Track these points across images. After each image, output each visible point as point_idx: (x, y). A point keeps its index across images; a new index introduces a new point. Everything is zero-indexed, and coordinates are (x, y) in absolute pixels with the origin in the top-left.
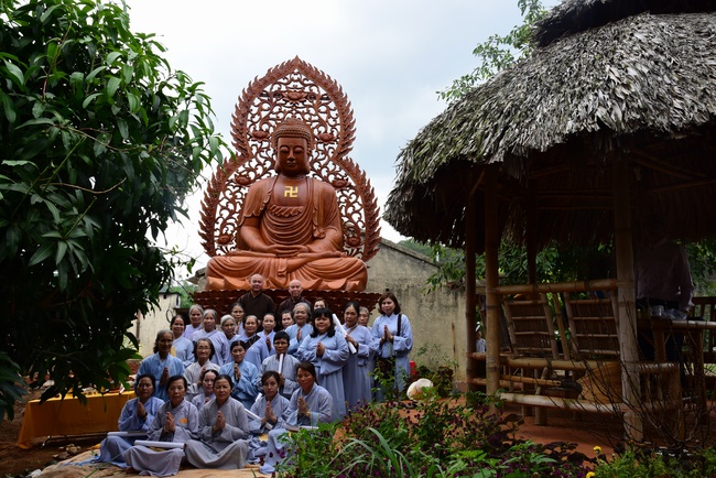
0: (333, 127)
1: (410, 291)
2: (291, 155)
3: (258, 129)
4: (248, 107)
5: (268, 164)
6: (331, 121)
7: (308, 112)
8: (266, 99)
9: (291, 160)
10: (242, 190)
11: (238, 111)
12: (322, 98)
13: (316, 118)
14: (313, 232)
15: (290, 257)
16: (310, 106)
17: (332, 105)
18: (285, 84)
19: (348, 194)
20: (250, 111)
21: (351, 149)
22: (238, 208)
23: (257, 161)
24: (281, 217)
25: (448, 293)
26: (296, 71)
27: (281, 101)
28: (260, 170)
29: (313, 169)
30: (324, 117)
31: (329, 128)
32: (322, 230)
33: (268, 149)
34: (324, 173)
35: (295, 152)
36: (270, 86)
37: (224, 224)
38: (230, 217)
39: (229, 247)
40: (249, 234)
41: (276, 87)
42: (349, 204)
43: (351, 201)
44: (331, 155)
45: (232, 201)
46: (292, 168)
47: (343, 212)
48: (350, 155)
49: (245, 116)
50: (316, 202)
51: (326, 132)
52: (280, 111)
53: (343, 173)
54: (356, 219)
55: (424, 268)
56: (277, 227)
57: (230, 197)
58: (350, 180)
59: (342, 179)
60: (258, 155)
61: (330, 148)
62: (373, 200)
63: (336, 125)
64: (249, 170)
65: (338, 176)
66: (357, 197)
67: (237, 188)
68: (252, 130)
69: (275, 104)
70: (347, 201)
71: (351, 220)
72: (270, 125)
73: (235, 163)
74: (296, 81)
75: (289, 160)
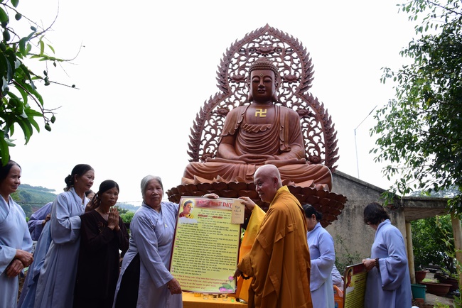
0: (296, 70)
1: (357, 210)
2: (261, 83)
3: (236, 74)
4: (229, 59)
5: (244, 99)
6: (294, 66)
7: (276, 61)
8: (243, 53)
9: (261, 87)
11: (222, 64)
12: (286, 51)
13: (283, 64)
16: (277, 56)
17: (295, 55)
18: (259, 43)
19: (310, 121)
20: (231, 62)
21: (311, 87)
23: (235, 97)
24: (252, 133)
26: (267, 33)
27: (255, 54)
28: (237, 104)
29: (280, 102)
30: (288, 63)
31: (293, 71)
32: (287, 146)
33: (244, 88)
35: (264, 81)
36: (247, 45)
37: (207, 145)
38: (212, 139)
40: (225, 150)
41: (251, 45)
42: (311, 129)
43: (312, 126)
44: (294, 91)
45: (214, 127)
46: (263, 96)
47: (305, 134)
49: (227, 66)
50: (283, 121)
51: (290, 74)
53: (304, 104)
54: (316, 141)
55: (367, 193)
56: (248, 142)
57: (213, 124)
58: (311, 109)
59: (304, 109)
60: (236, 93)
61: (293, 86)
62: (331, 126)
63: (298, 69)
64: (230, 103)
65: (300, 107)
66: (317, 123)
67: (219, 118)
68: (232, 75)
69: (250, 57)
70: (308, 126)
71: (312, 141)
72: (246, 71)
73: (218, 99)
74: (267, 40)
75: (259, 87)
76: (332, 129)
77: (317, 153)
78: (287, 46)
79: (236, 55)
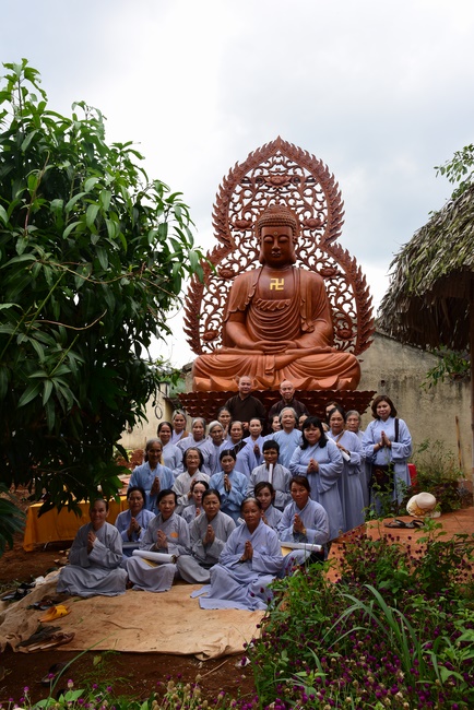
0: (320, 211)
1: (408, 382)
3: (240, 218)
4: (229, 196)
5: (252, 255)
6: (317, 205)
7: (293, 197)
8: (248, 185)
9: (276, 250)
10: (226, 284)
11: (219, 201)
12: (307, 181)
13: (301, 203)
14: (301, 326)
15: (277, 354)
16: (295, 190)
17: (318, 187)
18: (268, 168)
19: (338, 283)
20: (231, 200)
21: (340, 234)
23: (241, 252)
24: (267, 311)
25: (451, 384)
26: (279, 153)
27: (264, 187)
28: (244, 262)
29: (299, 258)
30: (309, 201)
31: (316, 212)
32: (310, 323)
33: (251, 239)
34: (311, 261)
35: (279, 242)
36: (251, 171)
37: (209, 320)
38: (215, 312)
39: (215, 343)
40: (235, 330)
41: (258, 172)
42: (339, 294)
43: (341, 290)
44: (318, 242)
45: (216, 295)
46: (278, 258)
48: (338, 241)
49: (226, 205)
50: (303, 294)
51: (312, 217)
52: (263, 198)
53: (331, 260)
54: (347, 310)
55: (423, 357)
56: (263, 322)
57: (214, 291)
58: (340, 268)
59: (331, 267)
60: (242, 246)
61: (317, 234)
62: (366, 289)
63: (323, 209)
64: (232, 262)
65: (326, 264)
66: (348, 286)
67: (221, 282)
68: (234, 219)
69: (258, 191)
70: (336, 291)
71: (341, 311)
72: (253, 214)
73: (218, 255)
74: (279, 164)
75: (274, 250)
76: (367, 294)
77: (347, 326)
78: (308, 173)
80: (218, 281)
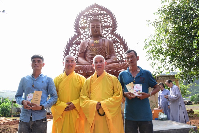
0: (110, 23)
2: (95, 28)
3: (83, 26)
5: (87, 37)
8: (85, 16)
9: (96, 30)
10: (78, 46)
11: (76, 21)
12: (105, 15)
13: (103, 20)
16: (101, 17)
17: (108, 16)
18: (92, 11)
19: (117, 45)
20: (80, 20)
21: (116, 30)
22: (77, 52)
23: (83, 36)
24: (93, 51)
26: (95, 7)
27: (91, 16)
28: (84, 39)
30: (106, 20)
33: (87, 32)
34: (108, 38)
35: (97, 27)
36: (87, 12)
42: (118, 48)
44: (110, 32)
45: (75, 50)
47: (116, 51)
48: (116, 32)
49: (78, 22)
50: (106, 45)
51: (107, 24)
53: (115, 37)
54: (121, 53)
57: (74, 49)
58: (117, 40)
59: (115, 39)
60: (83, 34)
61: (109, 30)
62: (127, 46)
63: (110, 22)
64: (80, 39)
65: (113, 39)
66: (121, 45)
67: (76, 46)
68: (81, 26)
69: (89, 18)
70: (117, 47)
71: (119, 54)
72: (87, 24)
73: (75, 37)
74: (96, 10)
75: (95, 30)
76: (127, 48)
77: (122, 59)
79: (82, 17)
80: (75, 45)
